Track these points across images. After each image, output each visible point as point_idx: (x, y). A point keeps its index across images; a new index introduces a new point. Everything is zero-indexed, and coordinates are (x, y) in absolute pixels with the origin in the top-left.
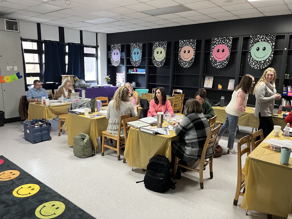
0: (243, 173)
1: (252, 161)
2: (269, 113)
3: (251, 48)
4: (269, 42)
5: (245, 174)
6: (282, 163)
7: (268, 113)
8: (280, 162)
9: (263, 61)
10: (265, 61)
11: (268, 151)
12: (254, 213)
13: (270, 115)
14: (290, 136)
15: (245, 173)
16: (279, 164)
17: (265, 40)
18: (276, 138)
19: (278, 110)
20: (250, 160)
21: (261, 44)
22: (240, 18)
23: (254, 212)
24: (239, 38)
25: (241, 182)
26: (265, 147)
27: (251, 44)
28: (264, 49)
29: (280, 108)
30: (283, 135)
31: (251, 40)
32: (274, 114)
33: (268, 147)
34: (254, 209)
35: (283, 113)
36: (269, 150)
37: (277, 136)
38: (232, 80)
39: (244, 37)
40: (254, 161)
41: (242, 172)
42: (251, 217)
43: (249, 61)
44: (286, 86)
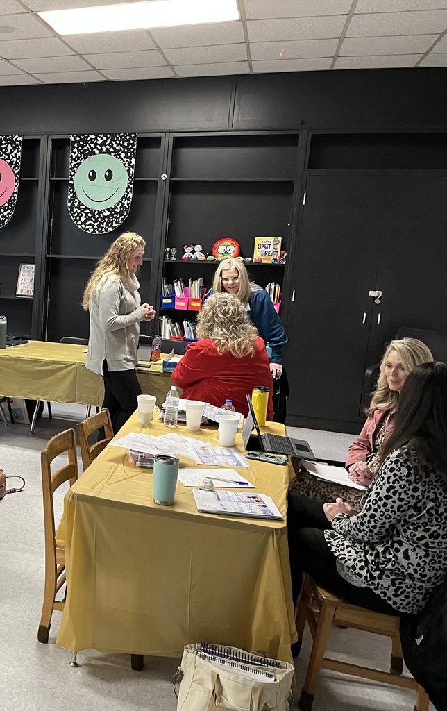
0: (60, 541)
1: (81, 503)
2: (129, 361)
3: (74, 171)
4: (120, 155)
5: (63, 545)
6: (158, 502)
7: (125, 359)
8: (154, 499)
9: (107, 210)
10: (112, 210)
11: (122, 471)
12: (96, 658)
13: (131, 367)
14: (179, 422)
15: (63, 541)
16: (150, 504)
17: (111, 150)
18: (144, 430)
19: (150, 351)
20: (76, 502)
21: (101, 162)
22: (41, 83)
23: (94, 655)
24: (40, 140)
25: (55, 571)
26: (114, 460)
27: (72, 159)
28: (109, 177)
29: (156, 344)
30: (162, 419)
31: (74, 148)
32: (139, 362)
33: (123, 459)
34: (94, 647)
35: (164, 357)
36: (125, 467)
37: (147, 424)
38: (29, 266)
39: (53, 140)
40: (86, 504)
41: (57, 541)
42: (87, 671)
43: (72, 210)
44: (169, 282)
